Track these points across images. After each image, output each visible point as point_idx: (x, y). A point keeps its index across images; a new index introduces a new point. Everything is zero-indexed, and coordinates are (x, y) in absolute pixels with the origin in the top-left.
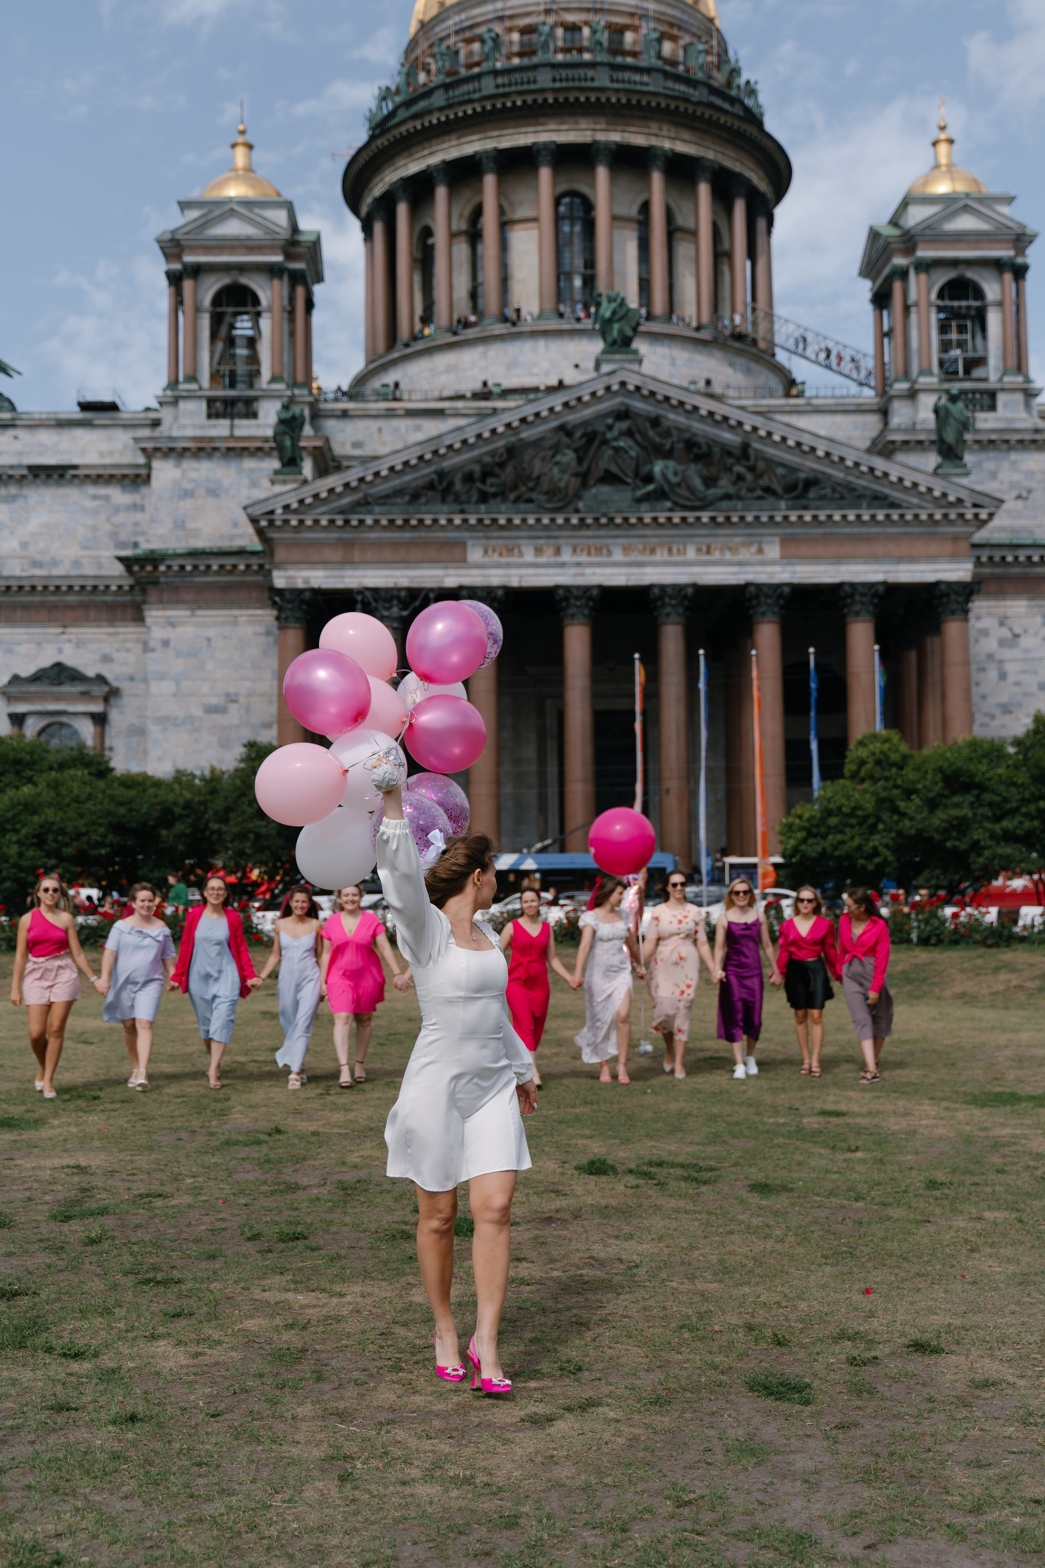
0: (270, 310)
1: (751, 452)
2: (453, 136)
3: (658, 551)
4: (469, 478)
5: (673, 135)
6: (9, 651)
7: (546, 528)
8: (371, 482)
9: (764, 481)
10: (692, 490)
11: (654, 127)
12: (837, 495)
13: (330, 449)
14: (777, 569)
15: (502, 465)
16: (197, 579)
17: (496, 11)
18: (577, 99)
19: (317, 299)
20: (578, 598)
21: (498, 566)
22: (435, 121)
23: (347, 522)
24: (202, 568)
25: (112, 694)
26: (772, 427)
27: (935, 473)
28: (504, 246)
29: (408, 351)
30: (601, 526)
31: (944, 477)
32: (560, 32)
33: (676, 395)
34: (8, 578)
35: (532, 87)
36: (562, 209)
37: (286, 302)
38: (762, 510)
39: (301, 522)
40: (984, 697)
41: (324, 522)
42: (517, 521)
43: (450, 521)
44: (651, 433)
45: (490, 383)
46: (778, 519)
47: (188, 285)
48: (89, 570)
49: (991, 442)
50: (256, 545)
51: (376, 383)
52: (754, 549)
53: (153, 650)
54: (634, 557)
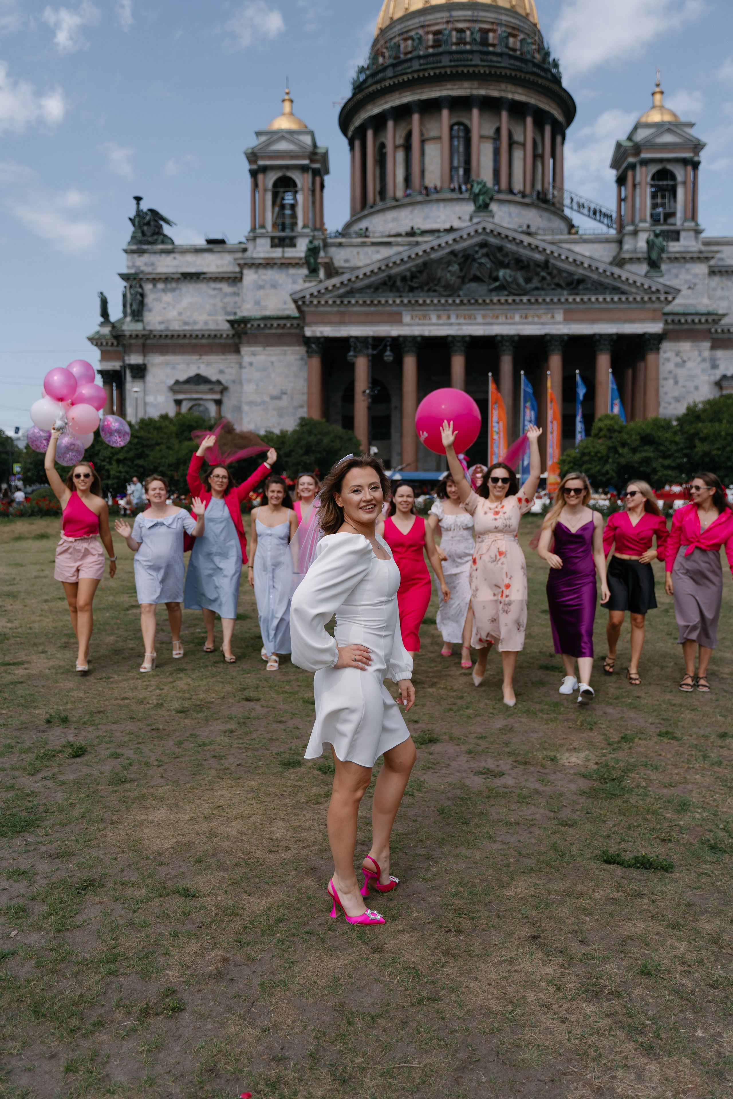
0: (302, 189)
1: (550, 265)
2: (397, 93)
3: (500, 317)
4: (404, 279)
5: (513, 90)
6: (174, 368)
7: (443, 305)
8: (354, 282)
9: (557, 280)
10: (518, 285)
11: (503, 86)
12: (594, 288)
13: (333, 264)
14: (561, 326)
15: (421, 272)
16: (267, 331)
17: (420, 22)
18: (463, 71)
19: (326, 183)
20: (459, 342)
21: (418, 325)
22: (387, 85)
23: (342, 302)
24: (269, 325)
25: (224, 390)
26: (561, 251)
27: (646, 276)
28: (423, 153)
29: (373, 210)
30: (471, 304)
31: (650, 278)
32: (454, 33)
33: (511, 234)
34: (173, 331)
35: (439, 65)
36: (454, 133)
37: (310, 185)
38: (554, 295)
39: (319, 302)
40: (666, 393)
41: (330, 302)
42: (428, 301)
43: (394, 302)
44: (499, 255)
45: (415, 227)
46: (563, 300)
47: (260, 177)
48: (212, 326)
49: (676, 258)
50: (295, 313)
51: (356, 228)
52: (549, 316)
53: (245, 368)
54: (489, 320)
